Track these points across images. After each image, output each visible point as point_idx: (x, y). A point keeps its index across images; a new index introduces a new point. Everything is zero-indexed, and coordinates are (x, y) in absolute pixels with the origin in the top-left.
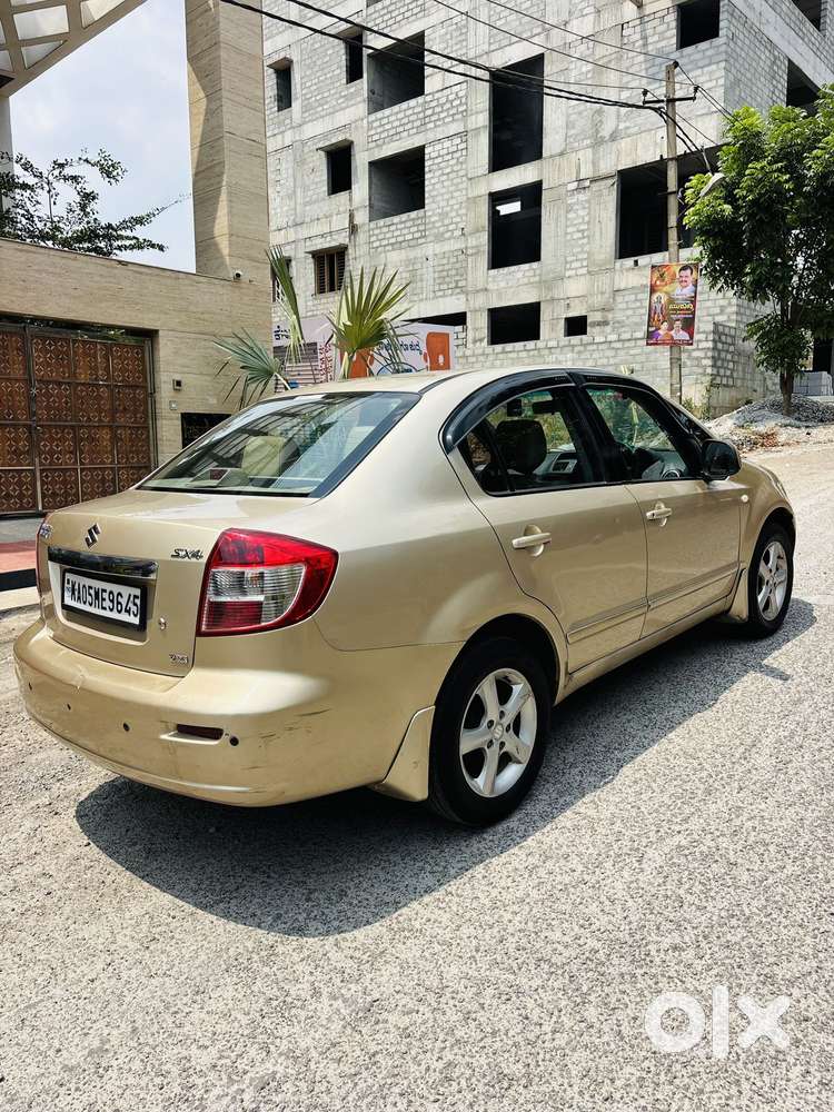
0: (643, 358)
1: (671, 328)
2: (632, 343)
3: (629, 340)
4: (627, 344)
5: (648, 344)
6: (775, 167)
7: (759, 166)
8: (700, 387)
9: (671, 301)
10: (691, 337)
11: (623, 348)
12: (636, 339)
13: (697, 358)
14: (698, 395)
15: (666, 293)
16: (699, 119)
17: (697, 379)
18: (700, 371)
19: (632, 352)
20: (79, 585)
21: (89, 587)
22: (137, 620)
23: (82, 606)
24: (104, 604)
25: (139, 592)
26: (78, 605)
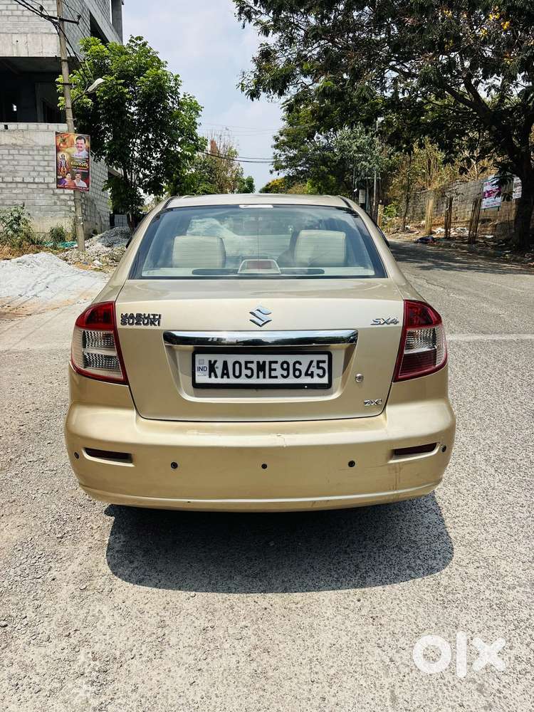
0: (24, 197)
1: (73, 178)
2: (14, 185)
3: (11, 183)
4: (10, 186)
5: (57, 187)
6: (119, 82)
7: (109, 79)
8: (68, 219)
9: (72, 159)
10: (88, 186)
11: (8, 188)
12: (17, 183)
13: (64, 200)
14: (68, 225)
15: (68, 153)
16: (44, 35)
17: (65, 214)
18: (68, 209)
19: (14, 192)
20: (225, 364)
21: (247, 363)
22: (325, 380)
23: (232, 380)
24: (273, 374)
25: (325, 357)
26: (225, 381)
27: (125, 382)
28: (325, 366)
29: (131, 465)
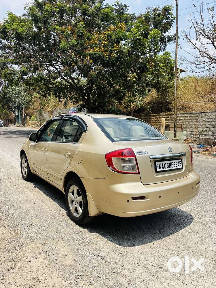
20: (163, 164)
21: (167, 163)
22: (181, 167)
23: (164, 169)
24: (173, 166)
25: (181, 160)
26: (163, 170)
27: (139, 173)
28: (181, 162)
29: (148, 200)
